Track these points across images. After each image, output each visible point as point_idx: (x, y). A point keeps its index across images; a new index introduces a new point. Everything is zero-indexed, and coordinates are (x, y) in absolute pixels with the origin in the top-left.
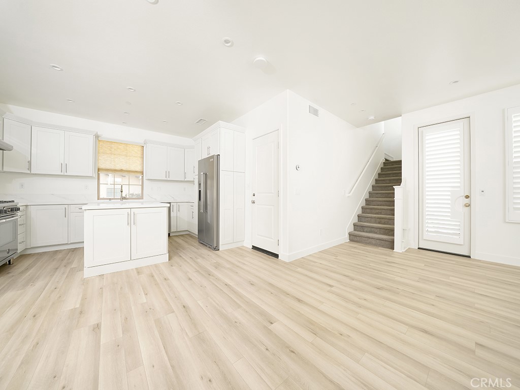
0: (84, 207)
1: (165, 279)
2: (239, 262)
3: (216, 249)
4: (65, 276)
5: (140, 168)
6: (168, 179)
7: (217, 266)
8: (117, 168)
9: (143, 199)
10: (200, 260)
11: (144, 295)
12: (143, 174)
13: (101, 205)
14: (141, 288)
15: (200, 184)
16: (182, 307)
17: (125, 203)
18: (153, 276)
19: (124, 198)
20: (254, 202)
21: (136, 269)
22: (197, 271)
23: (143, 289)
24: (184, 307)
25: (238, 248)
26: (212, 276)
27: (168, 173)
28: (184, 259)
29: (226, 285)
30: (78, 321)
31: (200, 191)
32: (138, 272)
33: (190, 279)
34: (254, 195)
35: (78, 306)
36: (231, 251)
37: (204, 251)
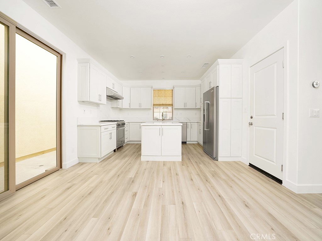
0: (141, 124)
1: (177, 174)
2: (235, 176)
3: (216, 159)
4: (135, 157)
5: (171, 102)
6: (186, 108)
7: (214, 175)
8: (161, 104)
9: (173, 120)
10: (202, 166)
11: (162, 182)
12: (173, 106)
13: (154, 123)
14: (162, 176)
15: (204, 110)
16: (182, 202)
17: (164, 122)
18: (170, 170)
19: (164, 120)
20: (251, 124)
21: (164, 162)
22: (198, 175)
23: (163, 177)
24: (183, 203)
25: (235, 162)
26: (209, 183)
27: (185, 104)
28: (191, 162)
29: (220, 196)
30: (130, 186)
31: (204, 115)
32: (164, 164)
33: (192, 180)
34: (252, 118)
35: (133, 177)
36: (228, 163)
37: (206, 159)
